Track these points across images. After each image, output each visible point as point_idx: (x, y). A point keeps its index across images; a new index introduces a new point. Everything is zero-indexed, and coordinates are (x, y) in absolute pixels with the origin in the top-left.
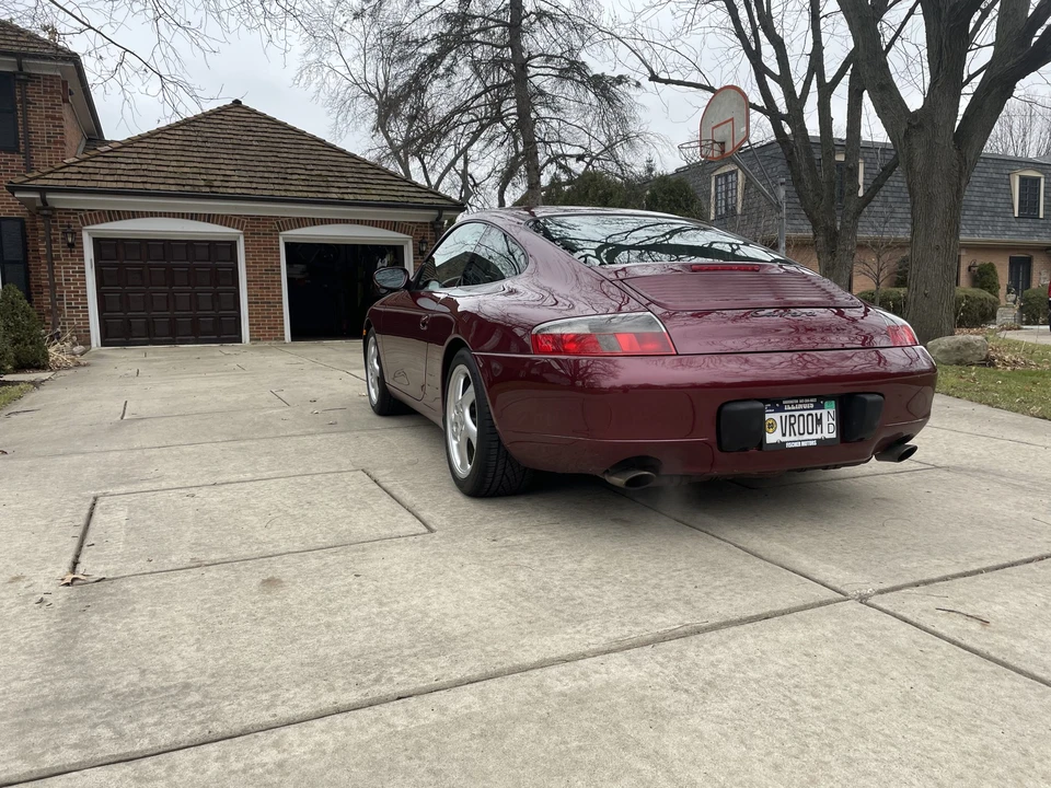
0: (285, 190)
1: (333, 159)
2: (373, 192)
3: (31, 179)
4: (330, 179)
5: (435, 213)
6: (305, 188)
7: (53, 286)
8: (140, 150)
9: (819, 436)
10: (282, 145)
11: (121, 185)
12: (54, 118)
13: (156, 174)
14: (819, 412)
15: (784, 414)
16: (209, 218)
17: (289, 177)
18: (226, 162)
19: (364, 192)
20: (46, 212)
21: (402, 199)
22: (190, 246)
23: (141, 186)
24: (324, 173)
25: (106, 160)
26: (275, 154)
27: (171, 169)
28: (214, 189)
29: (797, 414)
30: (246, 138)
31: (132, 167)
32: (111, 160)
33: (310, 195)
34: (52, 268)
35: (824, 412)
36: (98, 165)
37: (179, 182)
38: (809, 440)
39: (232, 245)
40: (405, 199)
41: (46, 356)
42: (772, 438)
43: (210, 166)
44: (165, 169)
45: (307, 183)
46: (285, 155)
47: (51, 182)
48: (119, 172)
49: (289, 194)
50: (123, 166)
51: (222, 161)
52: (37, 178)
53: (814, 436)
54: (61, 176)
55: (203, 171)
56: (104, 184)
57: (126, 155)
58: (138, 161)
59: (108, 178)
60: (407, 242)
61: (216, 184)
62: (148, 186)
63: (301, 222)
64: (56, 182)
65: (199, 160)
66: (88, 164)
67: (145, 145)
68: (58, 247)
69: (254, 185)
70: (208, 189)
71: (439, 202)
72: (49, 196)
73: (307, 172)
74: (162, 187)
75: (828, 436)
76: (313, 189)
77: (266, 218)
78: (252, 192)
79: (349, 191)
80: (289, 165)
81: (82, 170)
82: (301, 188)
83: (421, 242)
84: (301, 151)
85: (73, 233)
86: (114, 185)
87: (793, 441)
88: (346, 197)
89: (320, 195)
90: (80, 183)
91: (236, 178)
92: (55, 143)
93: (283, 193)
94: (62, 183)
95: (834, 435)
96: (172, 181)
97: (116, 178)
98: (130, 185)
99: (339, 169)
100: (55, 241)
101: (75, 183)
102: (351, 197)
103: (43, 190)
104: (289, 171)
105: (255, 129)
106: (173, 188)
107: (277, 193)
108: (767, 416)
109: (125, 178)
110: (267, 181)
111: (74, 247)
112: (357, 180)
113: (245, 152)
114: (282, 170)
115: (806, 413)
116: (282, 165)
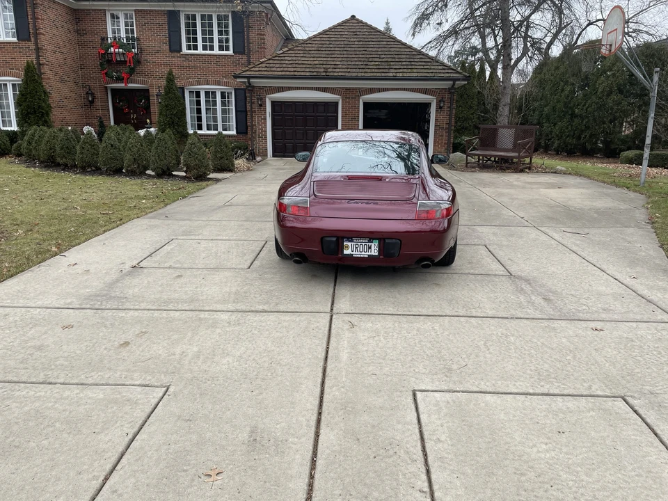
0: (365, 72)
1: (398, 50)
2: (415, 71)
3: (244, 71)
4: (392, 63)
5: (451, 82)
6: (376, 71)
7: (252, 126)
8: (297, 52)
9: (369, 253)
10: (371, 43)
11: (283, 73)
12: (261, 35)
13: (301, 66)
14: (370, 244)
15: (353, 243)
16: (325, 90)
17: (369, 63)
18: (338, 56)
19: (409, 71)
20: (251, 88)
21: (431, 75)
22: (315, 105)
23: (292, 73)
24: (390, 60)
25: (280, 59)
26: (365, 49)
27: (309, 62)
28: (327, 74)
29: (359, 244)
30: (352, 40)
31: (291, 62)
32: (282, 58)
33: (378, 74)
34: (252, 117)
35: (373, 245)
36: (275, 62)
37: (311, 70)
38: (365, 254)
39: (336, 104)
40: (433, 75)
41: (233, 165)
42: (346, 252)
43: (329, 59)
44: (306, 62)
45: (378, 67)
46: (371, 49)
47: (252, 73)
48: (284, 66)
49: (366, 75)
50: (287, 62)
51: (335, 56)
52: (247, 71)
53: (367, 253)
54: (257, 69)
55: (325, 63)
56: (276, 73)
57: (290, 55)
58: (294, 58)
59: (279, 69)
60: (433, 101)
61: (329, 70)
62: (296, 73)
63: (372, 91)
64: (255, 73)
65: (324, 56)
66: (271, 62)
67: (300, 48)
68: (255, 107)
69: (349, 70)
70: (324, 74)
71: (454, 75)
72: (252, 80)
73: (380, 60)
74: (302, 74)
75: (374, 254)
76: (381, 71)
77: (353, 89)
78: (347, 74)
79: (401, 71)
80: (371, 56)
81: (268, 65)
82: (373, 70)
83: (440, 101)
84: (381, 46)
85: (261, 99)
86: (280, 73)
87: (356, 254)
88: (398, 75)
89: (383, 74)
90: (265, 73)
91: (340, 66)
92: (261, 48)
93: (363, 74)
94: (257, 73)
95: (377, 254)
96: (308, 70)
97: (282, 69)
98: (288, 73)
99: (400, 56)
100: (254, 103)
101: (263, 73)
102: (401, 75)
103: (249, 77)
104: (370, 60)
105: (358, 33)
106: (308, 74)
107: (360, 74)
108: (345, 243)
109: (286, 69)
110: (356, 67)
111: (262, 105)
112: (407, 63)
113: (349, 49)
114: (366, 60)
115: (363, 244)
116: (368, 56)
